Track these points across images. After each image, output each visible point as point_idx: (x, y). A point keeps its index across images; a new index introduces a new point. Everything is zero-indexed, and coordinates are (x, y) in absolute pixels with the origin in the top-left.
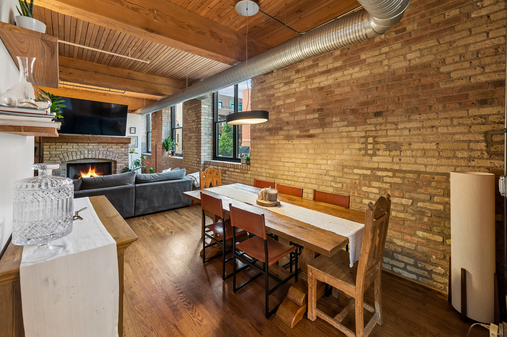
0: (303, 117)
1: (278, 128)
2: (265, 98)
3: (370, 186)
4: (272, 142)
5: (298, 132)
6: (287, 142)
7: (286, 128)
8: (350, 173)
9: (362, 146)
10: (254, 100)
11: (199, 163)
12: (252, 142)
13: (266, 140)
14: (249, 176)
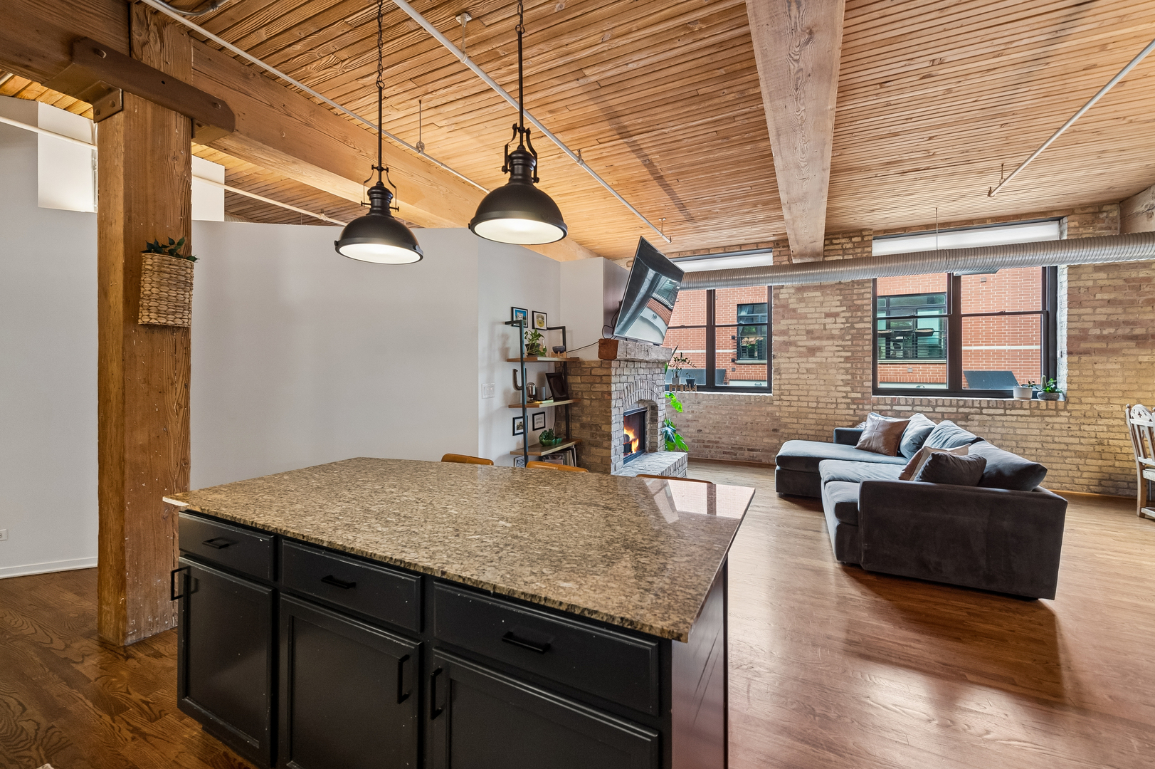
10: (1081, 284)
11: (862, 401)
12: (1075, 358)
13: (1124, 355)
14: (1064, 420)
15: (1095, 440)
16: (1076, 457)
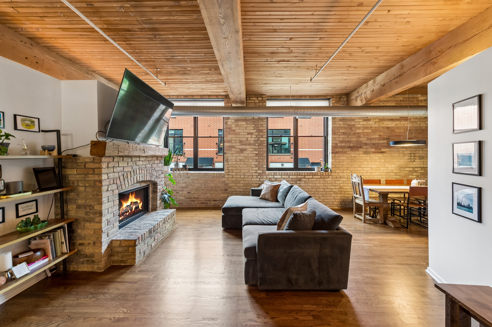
0: (377, 142)
1: (358, 146)
2: (347, 126)
3: (413, 175)
4: (353, 155)
5: (374, 150)
6: (366, 155)
7: (364, 147)
8: (403, 170)
9: (409, 158)
10: (335, 125)
11: (262, 174)
12: (334, 155)
13: (347, 154)
14: (330, 179)
15: (339, 187)
16: (334, 194)
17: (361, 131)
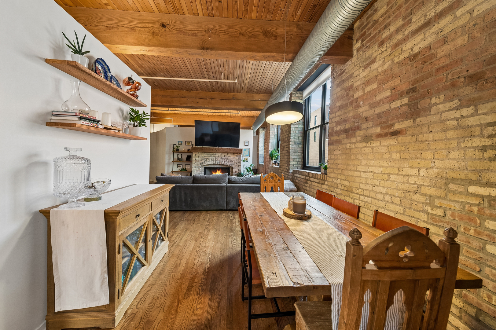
0: (385, 107)
1: (355, 127)
2: (343, 92)
4: (348, 146)
5: (378, 130)
6: (365, 144)
7: (364, 126)
8: (460, 193)
9: (489, 142)
10: (333, 97)
12: (330, 148)
13: (342, 144)
14: (326, 187)
17: (360, 93)
